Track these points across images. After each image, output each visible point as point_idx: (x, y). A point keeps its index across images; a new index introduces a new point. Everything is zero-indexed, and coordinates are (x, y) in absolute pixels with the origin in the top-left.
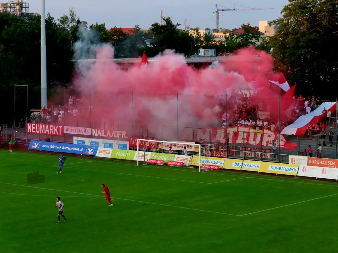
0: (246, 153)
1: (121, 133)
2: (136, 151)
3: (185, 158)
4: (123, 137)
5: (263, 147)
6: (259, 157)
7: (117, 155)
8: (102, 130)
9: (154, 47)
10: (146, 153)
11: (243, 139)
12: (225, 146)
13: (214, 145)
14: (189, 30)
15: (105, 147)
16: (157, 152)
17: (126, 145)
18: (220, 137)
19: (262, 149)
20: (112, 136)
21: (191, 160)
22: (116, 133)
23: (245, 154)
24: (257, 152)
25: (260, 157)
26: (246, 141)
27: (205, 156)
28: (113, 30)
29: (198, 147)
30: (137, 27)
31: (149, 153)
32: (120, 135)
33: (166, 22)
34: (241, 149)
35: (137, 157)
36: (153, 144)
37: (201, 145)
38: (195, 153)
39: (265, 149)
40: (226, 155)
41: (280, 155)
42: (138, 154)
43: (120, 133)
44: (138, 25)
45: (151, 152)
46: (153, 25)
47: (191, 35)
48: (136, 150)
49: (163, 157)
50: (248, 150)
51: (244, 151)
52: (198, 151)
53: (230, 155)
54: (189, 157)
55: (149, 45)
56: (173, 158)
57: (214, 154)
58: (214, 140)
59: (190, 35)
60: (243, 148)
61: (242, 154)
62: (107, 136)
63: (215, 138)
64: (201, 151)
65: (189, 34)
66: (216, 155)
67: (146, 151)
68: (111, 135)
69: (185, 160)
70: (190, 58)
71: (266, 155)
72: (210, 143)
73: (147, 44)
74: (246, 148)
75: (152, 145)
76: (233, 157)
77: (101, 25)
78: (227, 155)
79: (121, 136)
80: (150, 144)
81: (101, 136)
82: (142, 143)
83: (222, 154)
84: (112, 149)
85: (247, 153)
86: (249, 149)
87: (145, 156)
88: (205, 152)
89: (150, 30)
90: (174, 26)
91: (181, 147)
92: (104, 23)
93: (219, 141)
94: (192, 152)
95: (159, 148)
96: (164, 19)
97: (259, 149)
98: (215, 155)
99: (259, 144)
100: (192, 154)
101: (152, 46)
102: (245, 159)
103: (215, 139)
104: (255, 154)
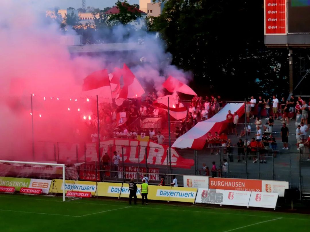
0: (126, 174)
3: (44, 183)
5: (149, 166)
11: (122, 156)
12: (98, 166)
13: (83, 164)
18: (91, 153)
19: (147, 168)
21: (52, 185)
23: (124, 175)
24: (141, 172)
26: (125, 158)
27: (72, 180)
29: (61, 168)
37: (65, 165)
38: (58, 176)
39: (151, 168)
40: (99, 178)
49: (14, 182)
50: (128, 171)
51: (124, 171)
54: (49, 182)
56: (27, 183)
58: (82, 158)
60: (121, 167)
61: (120, 176)
63: (84, 155)
64: (66, 173)
69: (45, 185)
71: (154, 176)
72: (77, 162)
74: (125, 167)
76: (109, 180)
78: (101, 177)
83: (94, 177)
85: (128, 175)
86: (130, 169)
91: (38, 169)
93: (90, 159)
97: (144, 168)
98: (84, 178)
99: (142, 162)
100: (53, 177)
102: (125, 183)
104: (139, 176)
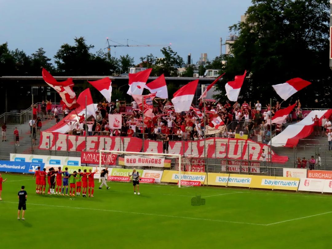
3: (156, 174)
6: (246, 172)
15: (50, 164)
17: (78, 162)
19: (249, 162)
24: (243, 165)
26: (224, 155)
33: (78, 43)
34: (222, 162)
39: (252, 162)
41: (272, 168)
44: (42, 49)
45: (112, 168)
46: (63, 47)
51: (227, 164)
52: (169, 167)
54: (161, 172)
60: (225, 161)
61: (224, 169)
66: (191, 171)
69: (157, 176)
70: (120, 76)
71: (255, 169)
75: (111, 161)
80: (109, 159)
82: (98, 159)
83: (198, 170)
85: (231, 168)
86: (233, 162)
91: (148, 162)
95: (120, 165)
96: (75, 40)
102: (231, 173)
104: (241, 169)
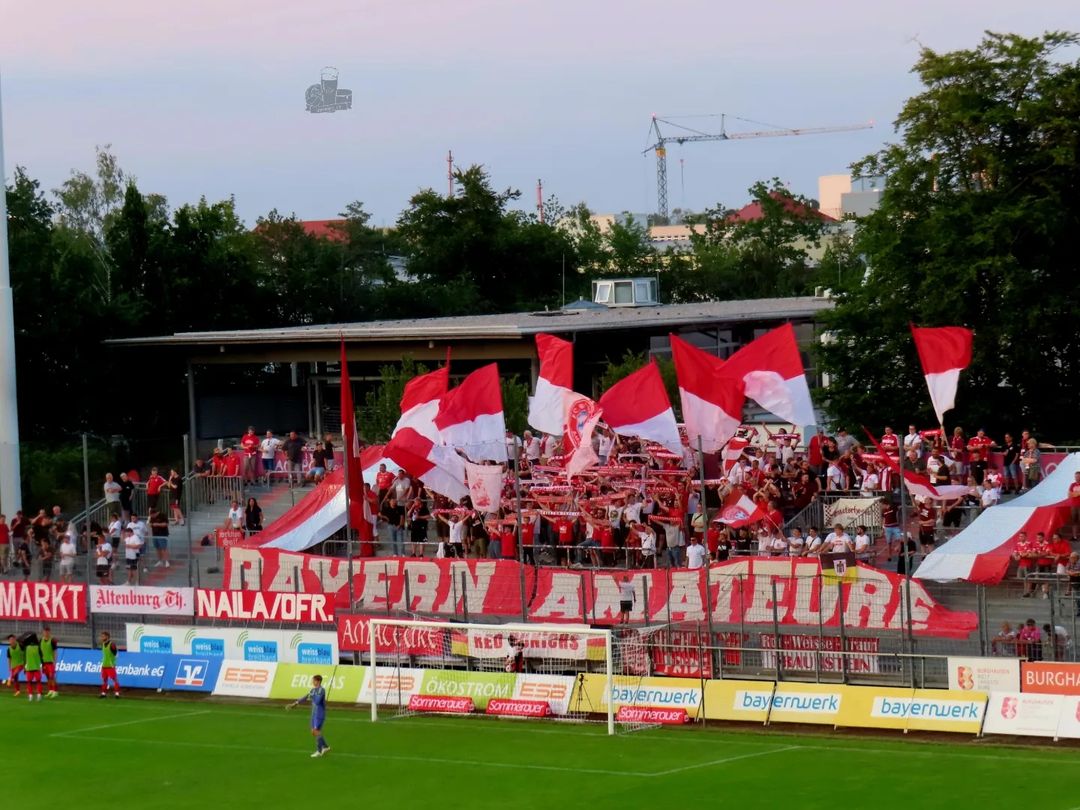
0: (784, 658)
1: (308, 603)
2: (367, 667)
3: (555, 686)
4: (313, 617)
5: (849, 633)
6: (837, 670)
7: (293, 685)
8: (234, 594)
9: (424, 283)
10: (405, 672)
11: (773, 605)
12: (705, 635)
13: (662, 629)
14: (553, 213)
15: (247, 658)
16: (447, 667)
17: (330, 646)
18: (684, 600)
19: (845, 638)
20: (273, 616)
21: (576, 690)
22: (289, 603)
23: (780, 660)
24: (825, 650)
25: (840, 668)
26: (782, 612)
27: (631, 674)
28: (268, 226)
29: (601, 642)
30: (357, 211)
31: (417, 674)
32: (305, 608)
33: (466, 184)
34: (764, 641)
35: (371, 690)
36: (430, 636)
37: (613, 633)
38: (593, 666)
39: (855, 639)
40: (707, 670)
41: (913, 658)
42: (375, 677)
43: (304, 602)
44: (360, 204)
45: (423, 670)
46: (416, 201)
47: (563, 232)
48: (367, 663)
49: (471, 684)
50: (791, 647)
51: (778, 648)
52: (603, 659)
53: (726, 666)
54: (570, 680)
55: (402, 277)
56: (507, 687)
57: (664, 666)
58: (661, 615)
59: (557, 231)
60: (772, 636)
61: (769, 662)
62: (254, 616)
63: (666, 606)
64: (614, 656)
65: (553, 228)
66: (671, 669)
67: (406, 666)
68: (269, 610)
69: (556, 692)
70: (561, 314)
71: (863, 661)
72: (647, 622)
73: (397, 273)
74: (783, 636)
75: (427, 642)
76: (738, 673)
77: (221, 206)
78: (714, 667)
79: (306, 615)
80: (421, 637)
81: (230, 615)
82: (389, 637)
83: (694, 665)
84: (276, 664)
85: (790, 659)
86: (797, 641)
87: (402, 686)
88: (628, 658)
89: (407, 218)
90: (494, 199)
91: (538, 646)
92: (228, 198)
93: (682, 615)
94: (581, 663)
95: (454, 651)
96: (456, 176)
97: (835, 639)
98: (666, 671)
99: (831, 622)
100: (580, 669)
101: (417, 281)
102: (781, 679)
103: (665, 608)
104: (820, 661)
